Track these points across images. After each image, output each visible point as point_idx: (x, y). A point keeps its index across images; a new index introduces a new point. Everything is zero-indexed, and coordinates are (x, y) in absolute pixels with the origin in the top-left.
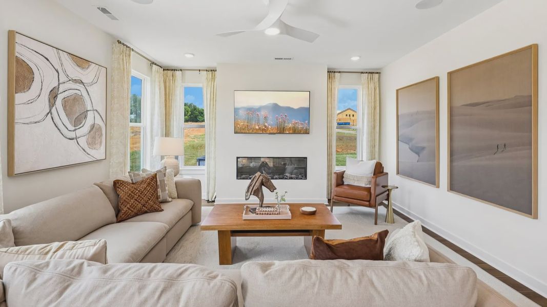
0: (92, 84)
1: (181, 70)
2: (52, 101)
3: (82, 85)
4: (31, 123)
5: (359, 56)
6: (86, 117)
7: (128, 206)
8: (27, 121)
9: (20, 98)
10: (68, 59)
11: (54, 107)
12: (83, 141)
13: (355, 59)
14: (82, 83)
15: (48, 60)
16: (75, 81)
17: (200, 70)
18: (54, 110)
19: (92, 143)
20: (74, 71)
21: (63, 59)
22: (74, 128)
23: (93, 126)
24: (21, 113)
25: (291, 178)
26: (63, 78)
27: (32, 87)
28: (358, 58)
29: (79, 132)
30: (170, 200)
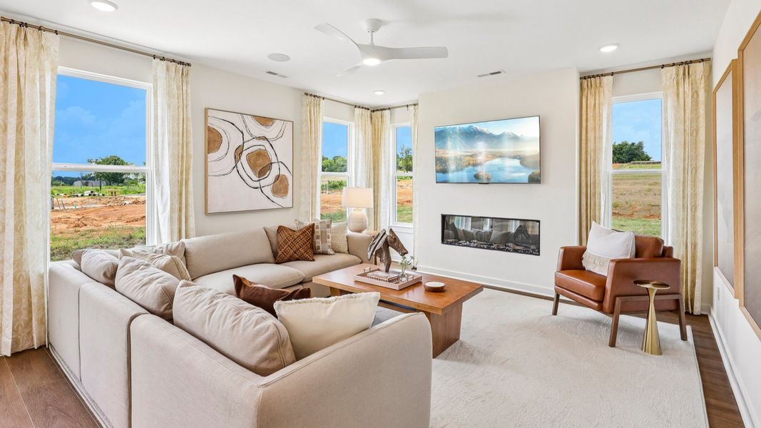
0: (277, 138)
1: (389, 109)
2: (238, 157)
3: (266, 141)
4: (220, 175)
5: (616, 44)
6: (270, 169)
7: (282, 250)
8: (218, 174)
9: (212, 156)
10: (252, 121)
11: (239, 162)
12: (268, 191)
13: (608, 49)
14: (265, 138)
15: (233, 124)
16: (259, 138)
17: (407, 106)
18: (239, 164)
19: (276, 191)
20: (258, 129)
21: (247, 121)
22: (258, 179)
23: (278, 177)
24: (214, 168)
25: (516, 251)
26: (247, 137)
27: (221, 148)
28: (614, 48)
29: (263, 183)
30: (332, 252)
